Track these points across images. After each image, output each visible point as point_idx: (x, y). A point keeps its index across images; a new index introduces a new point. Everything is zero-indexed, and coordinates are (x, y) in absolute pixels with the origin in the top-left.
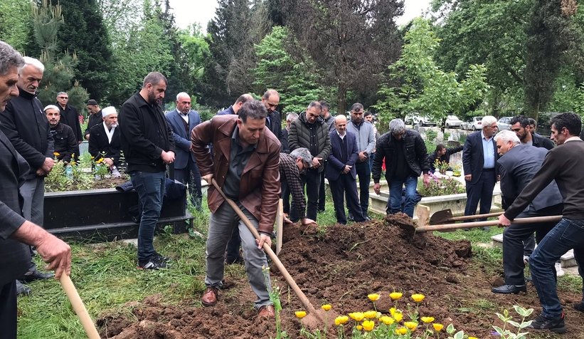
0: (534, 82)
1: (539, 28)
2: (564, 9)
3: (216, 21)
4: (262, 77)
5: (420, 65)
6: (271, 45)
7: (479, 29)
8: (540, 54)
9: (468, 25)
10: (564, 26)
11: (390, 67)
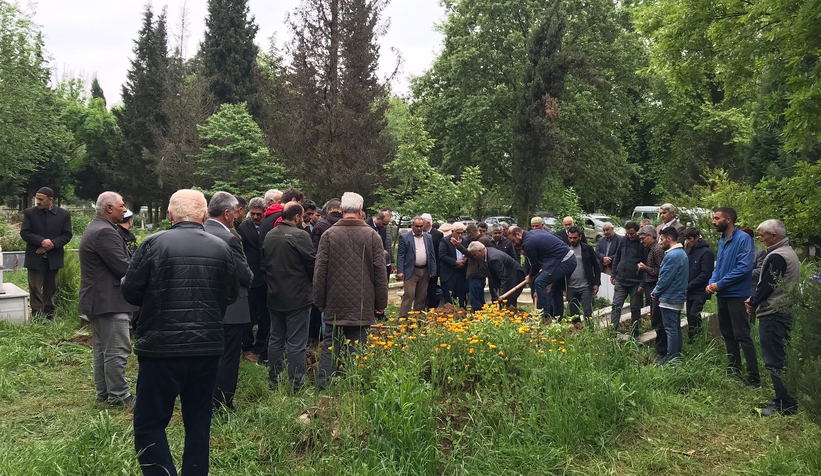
0: (524, 182)
1: (526, 128)
2: (548, 111)
3: (129, 88)
4: (206, 166)
5: (418, 167)
6: (221, 127)
7: (465, 122)
8: (529, 154)
9: (454, 117)
10: (549, 128)
11: (385, 166)
